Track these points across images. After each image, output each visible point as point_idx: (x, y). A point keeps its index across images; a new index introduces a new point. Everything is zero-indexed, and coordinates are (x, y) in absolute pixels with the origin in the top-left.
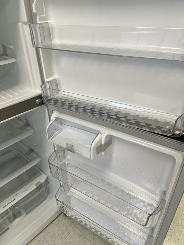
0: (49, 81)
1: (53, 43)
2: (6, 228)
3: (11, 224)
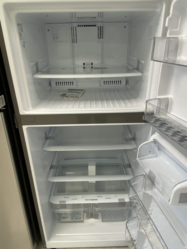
0: (160, 99)
1: (177, 60)
2: (82, 219)
3: (87, 219)
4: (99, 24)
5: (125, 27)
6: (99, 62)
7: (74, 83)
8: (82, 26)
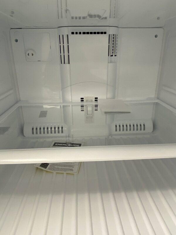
4: (111, 31)
5: (156, 36)
6: (109, 95)
7: (63, 129)
8: (80, 33)
